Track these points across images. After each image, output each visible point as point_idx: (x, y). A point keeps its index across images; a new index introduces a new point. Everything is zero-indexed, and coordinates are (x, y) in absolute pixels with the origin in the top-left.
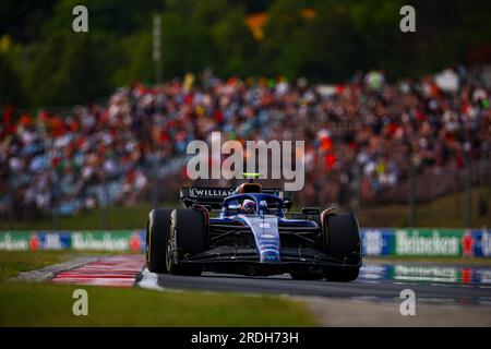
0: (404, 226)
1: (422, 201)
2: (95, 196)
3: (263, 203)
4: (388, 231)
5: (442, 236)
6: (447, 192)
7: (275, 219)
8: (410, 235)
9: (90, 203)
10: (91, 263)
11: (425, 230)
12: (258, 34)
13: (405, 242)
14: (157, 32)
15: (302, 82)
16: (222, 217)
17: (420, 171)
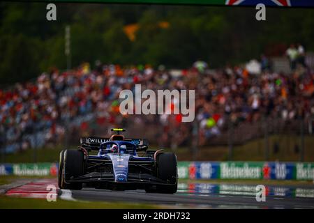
0: (225, 160)
1: (237, 144)
2: (28, 141)
3: (123, 147)
4: (216, 163)
5: (250, 166)
6: (253, 139)
7: (128, 156)
8: (229, 166)
9: (25, 145)
10: (27, 184)
11: (239, 163)
12: (132, 37)
13: (226, 170)
14: (68, 36)
15: (162, 68)
16: (99, 155)
17: (236, 125)
